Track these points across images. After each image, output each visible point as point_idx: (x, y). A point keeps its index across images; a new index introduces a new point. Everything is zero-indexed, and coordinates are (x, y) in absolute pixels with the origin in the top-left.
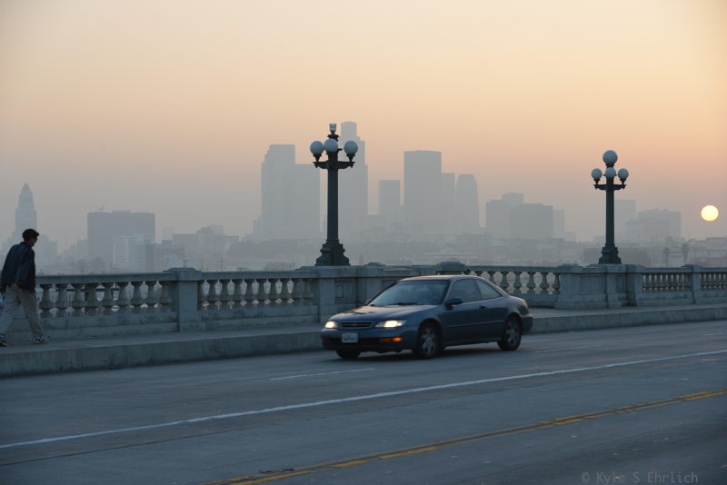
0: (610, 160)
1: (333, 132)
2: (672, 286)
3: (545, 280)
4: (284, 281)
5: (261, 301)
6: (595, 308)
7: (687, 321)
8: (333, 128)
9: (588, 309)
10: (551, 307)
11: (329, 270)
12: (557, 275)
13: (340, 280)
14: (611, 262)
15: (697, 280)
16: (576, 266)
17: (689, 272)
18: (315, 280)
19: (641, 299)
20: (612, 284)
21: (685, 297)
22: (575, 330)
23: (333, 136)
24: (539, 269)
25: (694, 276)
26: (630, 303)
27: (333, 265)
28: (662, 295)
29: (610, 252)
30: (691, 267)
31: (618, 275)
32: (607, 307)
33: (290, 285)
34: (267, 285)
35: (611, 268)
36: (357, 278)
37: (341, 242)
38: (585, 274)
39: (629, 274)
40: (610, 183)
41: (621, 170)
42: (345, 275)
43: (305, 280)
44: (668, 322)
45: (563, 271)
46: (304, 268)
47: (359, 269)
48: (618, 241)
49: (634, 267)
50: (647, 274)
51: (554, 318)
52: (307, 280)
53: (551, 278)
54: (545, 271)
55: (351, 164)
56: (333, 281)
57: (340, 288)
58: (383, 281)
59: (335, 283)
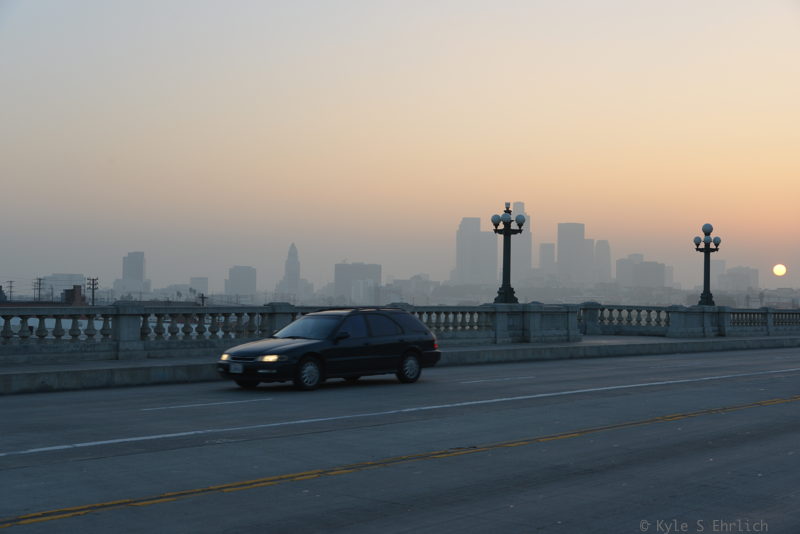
0: (708, 230)
1: (508, 208)
2: (752, 322)
3: (659, 316)
4: (472, 313)
5: (455, 327)
6: (695, 337)
7: (762, 348)
8: (508, 205)
9: (689, 337)
10: (663, 336)
11: (503, 306)
12: (668, 312)
13: (511, 314)
14: (707, 304)
15: (770, 319)
16: (681, 307)
17: (765, 312)
18: (494, 313)
19: (729, 331)
20: (707, 321)
21: (762, 330)
22: (681, 352)
23: (508, 211)
24: (654, 308)
25: (769, 316)
26: (721, 334)
27: (506, 302)
28: (745, 328)
29: (707, 297)
30: (766, 309)
31: (713, 313)
32: (704, 337)
33: (476, 316)
34: (460, 316)
35: (707, 308)
36: (523, 312)
37: (512, 286)
38: (688, 312)
39: (720, 313)
40: (707, 246)
41: (715, 239)
42: (515, 310)
43: (486, 313)
44: (748, 348)
45: (672, 310)
46: (486, 305)
47: (525, 306)
48: (713, 288)
49: (723, 308)
50: (734, 314)
51: (665, 344)
52: (488, 313)
53: (663, 315)
54: (659, 310)
55: (520, 231)
56: (506, 314)
57: (512, 319)
58: (542, 315)
59: (508, 315)
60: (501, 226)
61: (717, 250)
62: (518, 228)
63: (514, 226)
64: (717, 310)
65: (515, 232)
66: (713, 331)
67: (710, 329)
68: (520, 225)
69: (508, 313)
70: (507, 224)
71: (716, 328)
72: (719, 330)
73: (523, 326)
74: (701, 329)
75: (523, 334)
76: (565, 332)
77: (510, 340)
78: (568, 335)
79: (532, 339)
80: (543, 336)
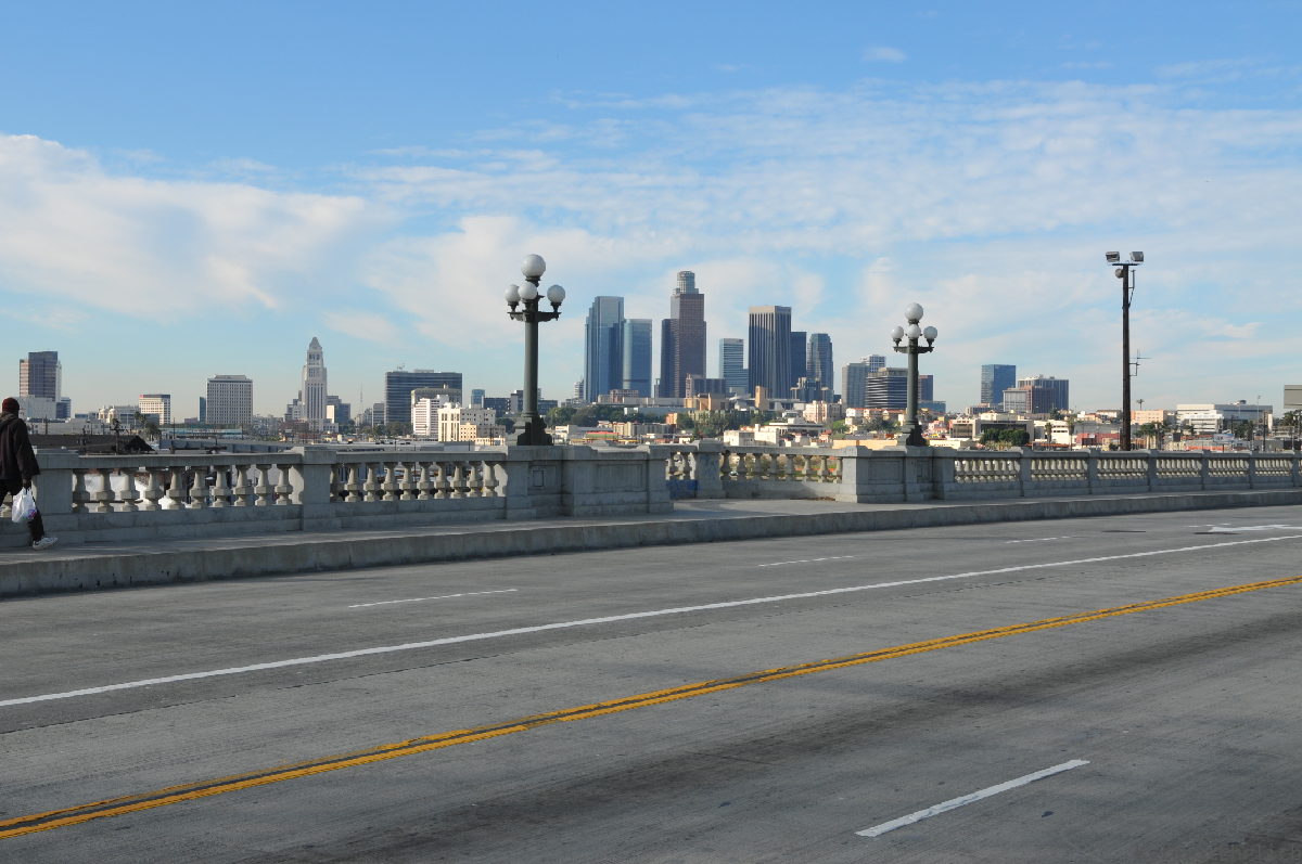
2: (995, 474)
6: (889, 501)
9: (877, 502)
10: (831, 499)
12: (840, 458)
13: (538, 465)
14: (912, 444)
17: (1017, 457)
19: (951, 491)
20: (911, 471)
21: (1011, 488)
26: (936, 496)
27: (535, 443)
31: (922, 459)
32: (905, 500)
36: (561, 462)
40: (914, 344)
41: (926, 329)
42: (545, 458)
43: (487, 463)
47: (565, 449)
49: (943, 449)
50: (960, 459)
54: (824, 455)
55: (555, 315)
56: (527, 466)
57: (540, 474)
58: (598, 466)
59: (530, 467)
61: (930, 349)
62: (551, 310)
64: (929, 454)
65: (547, 317)
66: (922, 491)
67: (914, 487)
68: (556, 305)
69: (531, 464)
70: (532, 303)
71: (930, 485)
72: (934, 489)
73: (562, 486)
74: (899, 487)
75: (562, 498)
76: (643, 496)
78: (648, 502)
79: (575, 510)
80: (600, 504)
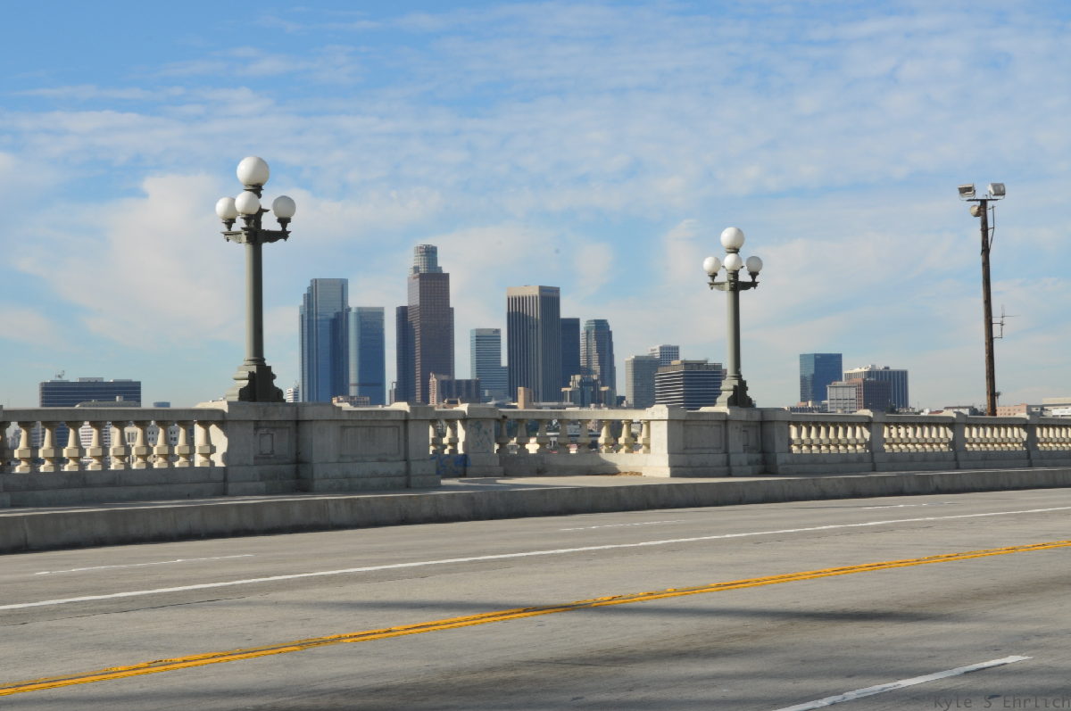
2: (839, 444)
3: (627, 431)
6: (709, 476)
7: (854, 494)
10: (636, 474)
11: (245, 409)
12: (646, 422)
13: (265, 425)
14: (735, 404)
17: (865, 422)
19: (786, 463)
20: (736, 438)
21: (860, 461)
22: (665, 505)
25: (874, 428)
26: (769, 468)
27: (253, 399)
29: (735, 387)
32: (730, 472)
36: (296, 422)
40: (734, 279)
41: (751, 260)
42: (275, 417)
43: (200, 423)
45: (654, 417)
47: (299, 406)
49: (773, 411)
50: (796, 424)
52: (205, 423)
55: (284, 235)
56: (252, 425)
57: (268, 438)
58: (343, 428)
59: (256, 429)
60: (240, 224)
61: (754, 284)
62: (278, 227)
63: (269, 223)
64: (757, 417)
65: (273, 236)
66: (749, 464)
67: (739, 457)
68: (284, 221)
69: (257, 423)
70: (254, 219)
71: (759, 456)
72: (764, 462)
73: (298, 454)
74: (721, 458)
75: (297, 471)
76: (401, 466)
77: (262, 485)
78: (408, 473)
79: (317, 484)
80: (347, 477)
